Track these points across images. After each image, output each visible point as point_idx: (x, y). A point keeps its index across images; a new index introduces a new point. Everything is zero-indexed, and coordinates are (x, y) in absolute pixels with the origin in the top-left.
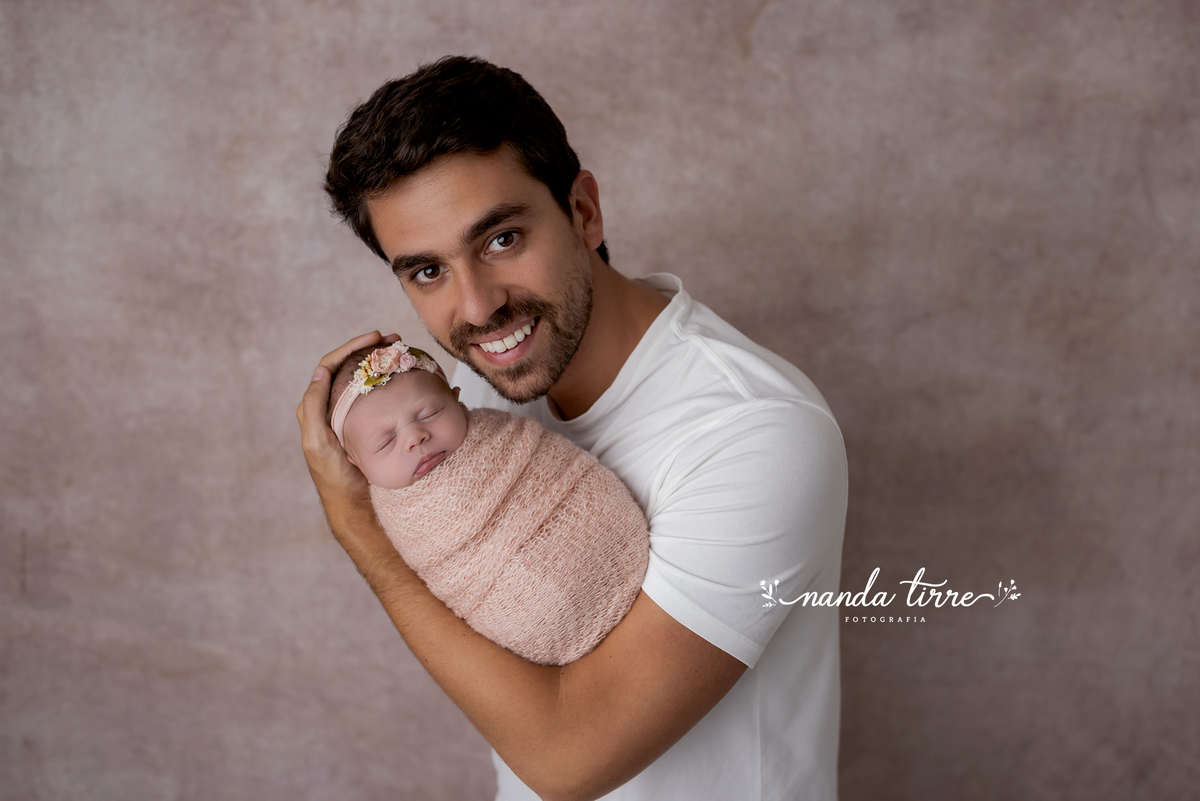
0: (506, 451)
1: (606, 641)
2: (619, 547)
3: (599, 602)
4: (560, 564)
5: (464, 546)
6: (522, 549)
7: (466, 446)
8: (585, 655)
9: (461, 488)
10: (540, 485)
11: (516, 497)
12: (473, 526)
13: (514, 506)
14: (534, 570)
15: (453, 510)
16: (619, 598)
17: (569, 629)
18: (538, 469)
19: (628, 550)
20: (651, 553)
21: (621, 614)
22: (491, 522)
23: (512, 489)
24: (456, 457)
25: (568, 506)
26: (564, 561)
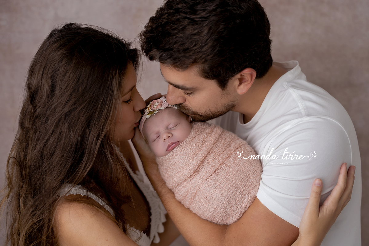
0: (204, 141)
1: (243, 217)
2: (247, 179)
3: (239, 201)
4: (222, 186)
5: (185, 180)
6: (207, 180)
7: (188, 140)
8: (235, 222)
9: (185, 157)
10: (217, 156)
11: (207, 160)
12: (189, 172)
13: (205, 164)
14: (211, 188)
15: (181, 166)
16: (247, 200)
17: (228, 211)
18: (216, 149)
19: (250, 180)
20: (261, 182)
21: (248, 206)
22: (197, 170)
23: (205, 158)
24: (184, 144)
25: (226, 163)
26: (223, 185)
